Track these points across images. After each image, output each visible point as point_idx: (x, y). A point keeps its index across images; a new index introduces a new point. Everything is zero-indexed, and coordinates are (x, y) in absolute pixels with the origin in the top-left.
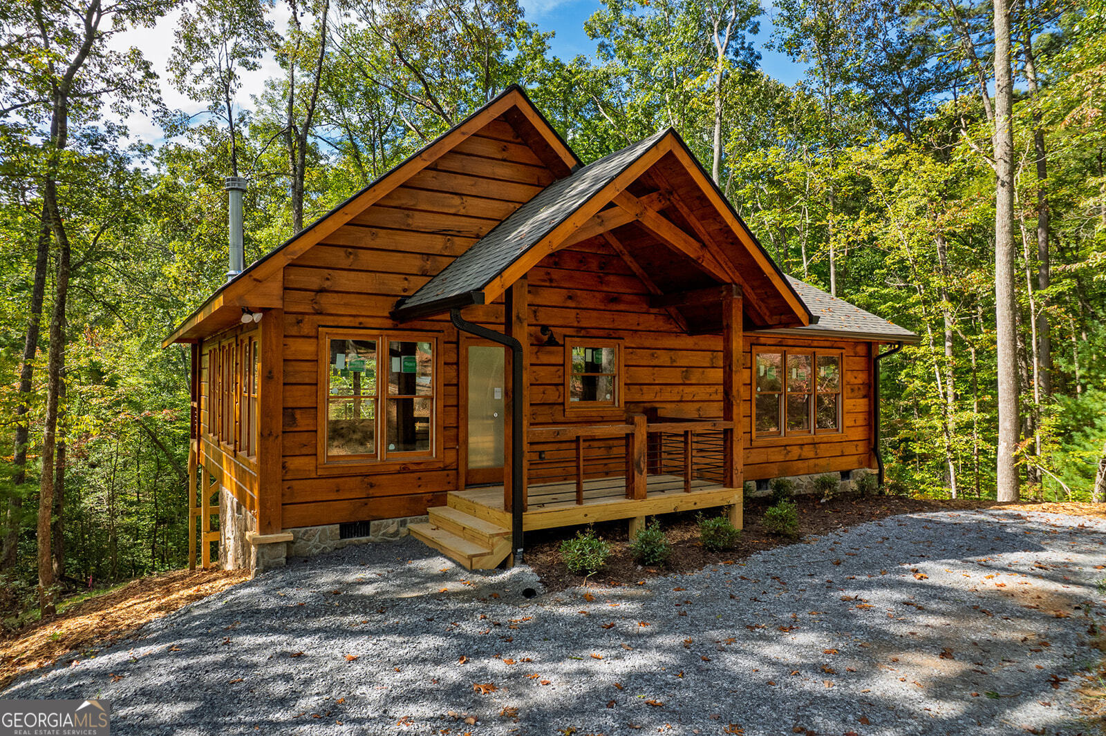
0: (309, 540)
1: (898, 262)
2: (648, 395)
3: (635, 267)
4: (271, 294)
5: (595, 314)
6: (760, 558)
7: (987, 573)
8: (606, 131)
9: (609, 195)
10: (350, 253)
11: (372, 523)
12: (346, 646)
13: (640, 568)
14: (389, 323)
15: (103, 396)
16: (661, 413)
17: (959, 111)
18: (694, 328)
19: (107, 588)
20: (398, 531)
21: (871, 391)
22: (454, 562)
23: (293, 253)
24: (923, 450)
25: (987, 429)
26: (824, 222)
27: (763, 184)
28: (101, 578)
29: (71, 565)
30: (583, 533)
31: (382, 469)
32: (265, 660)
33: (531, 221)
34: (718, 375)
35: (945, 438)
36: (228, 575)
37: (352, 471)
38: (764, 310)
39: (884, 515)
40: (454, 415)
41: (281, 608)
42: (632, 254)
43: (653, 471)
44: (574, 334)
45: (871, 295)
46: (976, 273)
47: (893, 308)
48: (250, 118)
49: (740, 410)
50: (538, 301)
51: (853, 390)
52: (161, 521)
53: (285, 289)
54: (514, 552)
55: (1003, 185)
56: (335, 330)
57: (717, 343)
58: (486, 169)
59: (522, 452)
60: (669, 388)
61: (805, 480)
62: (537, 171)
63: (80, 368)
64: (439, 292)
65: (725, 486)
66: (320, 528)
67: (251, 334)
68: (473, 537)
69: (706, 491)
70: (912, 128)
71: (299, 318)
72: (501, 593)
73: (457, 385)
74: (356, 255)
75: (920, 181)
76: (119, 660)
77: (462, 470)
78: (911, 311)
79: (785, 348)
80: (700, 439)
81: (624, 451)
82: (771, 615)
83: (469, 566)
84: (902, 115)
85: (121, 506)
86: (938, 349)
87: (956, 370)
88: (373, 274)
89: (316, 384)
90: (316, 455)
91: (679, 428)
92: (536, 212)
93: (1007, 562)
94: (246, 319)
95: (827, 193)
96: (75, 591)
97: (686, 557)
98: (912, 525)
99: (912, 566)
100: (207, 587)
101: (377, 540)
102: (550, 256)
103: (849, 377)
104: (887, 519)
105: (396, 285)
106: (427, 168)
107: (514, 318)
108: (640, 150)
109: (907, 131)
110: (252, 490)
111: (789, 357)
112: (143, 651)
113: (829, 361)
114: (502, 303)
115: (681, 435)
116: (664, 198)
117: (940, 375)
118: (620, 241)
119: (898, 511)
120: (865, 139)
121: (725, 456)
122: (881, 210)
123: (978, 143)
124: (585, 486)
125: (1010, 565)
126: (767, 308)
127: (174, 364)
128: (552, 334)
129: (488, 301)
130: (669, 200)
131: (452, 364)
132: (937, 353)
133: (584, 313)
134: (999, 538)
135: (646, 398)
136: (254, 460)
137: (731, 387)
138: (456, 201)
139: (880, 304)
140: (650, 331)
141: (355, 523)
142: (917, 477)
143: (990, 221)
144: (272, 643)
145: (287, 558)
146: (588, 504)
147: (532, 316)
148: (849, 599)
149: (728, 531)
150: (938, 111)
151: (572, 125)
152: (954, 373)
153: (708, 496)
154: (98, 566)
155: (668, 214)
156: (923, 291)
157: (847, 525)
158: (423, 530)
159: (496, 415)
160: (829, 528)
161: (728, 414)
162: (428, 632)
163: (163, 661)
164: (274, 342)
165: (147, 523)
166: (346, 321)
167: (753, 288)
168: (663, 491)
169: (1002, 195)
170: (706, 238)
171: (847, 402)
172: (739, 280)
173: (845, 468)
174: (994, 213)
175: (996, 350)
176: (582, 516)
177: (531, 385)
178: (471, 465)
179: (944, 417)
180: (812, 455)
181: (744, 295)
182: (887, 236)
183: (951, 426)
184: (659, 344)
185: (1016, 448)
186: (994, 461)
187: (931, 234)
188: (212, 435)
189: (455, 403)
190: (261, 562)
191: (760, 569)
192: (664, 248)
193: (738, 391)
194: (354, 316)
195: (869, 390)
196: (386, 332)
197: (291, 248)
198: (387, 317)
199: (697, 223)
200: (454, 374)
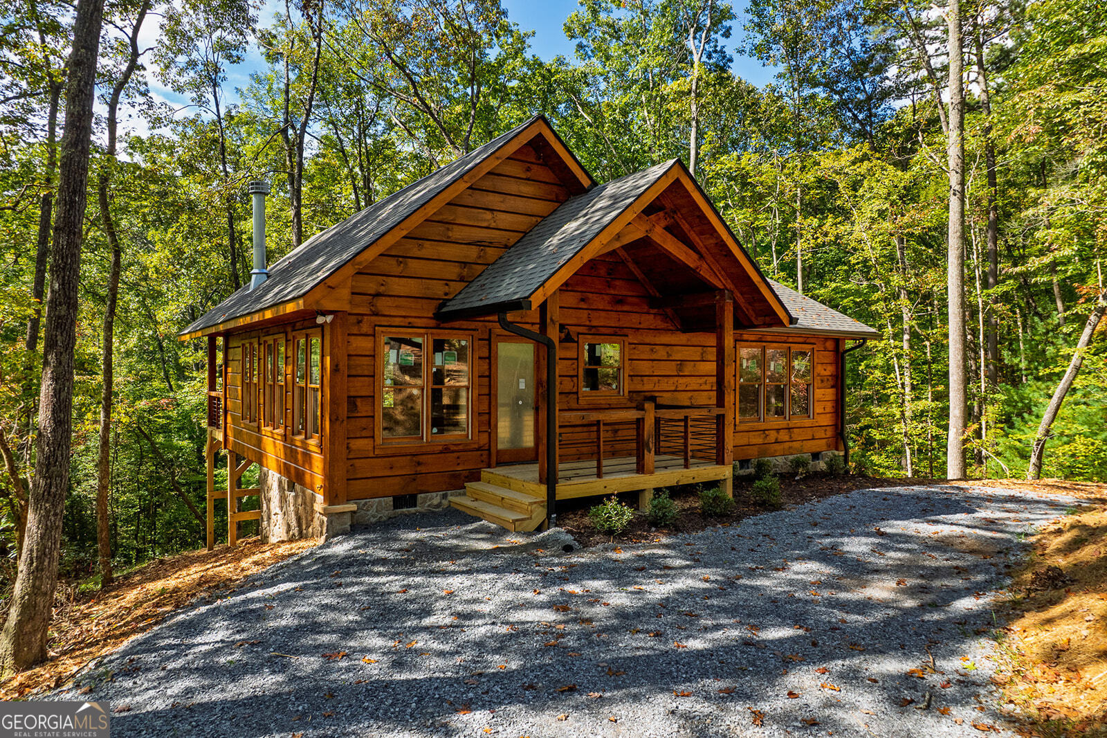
0: (368, 510)
1: (862, 262)
2: (648, 386)
3: (637, 272)
4: (341, 299)
5: (603, 314)
6: (751, 521)
8: (583, 129)
9: (629, 217)
10: (401, 262)
11: (419, 496)
13: (654, 529)
14: (432, 323)
16: (663, 401)
18: (688, 327)
20: (440, 503)
21: (838, 383)
22: (498, 525)
23: (360, 263)
24: (883, 437)
25: (940, 417)
26: (795, 224)
30: (609, 500)
31: (428, 450)
33: (558, 236)
34: (711, 367)
35: (902, 425)
37: (403, 451)
38: (751, 313)
39: (849, 490)
40: (487, 402)
43: (657, 453)
44: (586, 331)
45: (834, 291)
46: (931, 272)
47: (854, 302)
48: (237, 112)
49: (729, 398)
51: (822, 381)
53: (353, 293)
54: (549, 517)
55: (955, 194)
56: (389, 329)
57: (711, 340)
58: (513, 187)
60: (666, 379)
61: (780, 460)
62: (555, 189)
64: (482, 297)
65: (718, 464)
66: (377, 500)
67: (309, 331)
68: (512, 505)
69: (703, 468)
71: (360, 319)
72: (544, 549)
73: (489, 377)
74: (406, 264)
77: (493, 450)
78: (873, 307)
79: (765, 344)
80: (697, 423)
81: (635, 434)
83: (513, 529)
84: (865, 120)
86: (897, 342)
87: (913, 362)
88: (420, 281)
89: (373, 376)
90: (373, 437)
91: (679, 414)
92: (561, 227)
94: (320, 320)
95: (796, 195)
97: (690, 521)
98: (874, 496)
101: (423, 510)
103: (819, 369)
104: (853, 492)
105: (439, 289)
106: (467, 188)
107: (548, 320)
111: (769, 352)
113: (802, 355)
115: (681, 421)
116: (670, 216)
117: (899, 367)
118: (629, 254)
119: (862, 486)
121: (718, 438)
122: (847, 214)
124: (604, 463)
126: (753, 311)
128: (569, 333)
129: (533, 307)
130: (673, 218)
131: (485, 358)
132: (896, 347)
133: (596, 314)
135: (647, 388)
137: (723, 378)
138: (488, 215)
139: (842, 298)
140: (649, 329)
141: (405, 496)
142: (877, 461)
143: (942, 228)
145: (351, 526)
146: (607, 478)
149: (723, 500)
152: (911, 364)
153: (704, 471)
155: (673, 230)
156: (884, 289)
157: (820, 497)
158: (462, 501)
159: (520, 403)
160: (805, 499)
161: (720, 402)
164: (339, 339)
166: (397, 321)
167: (742, 294)
168: (666, 468)
169: (954, 203)
170: (703, 250)
171: (817, 391)
172: (730, 286)
173: (815, 450)
174: (947, 217)
175: (948, 344)
176: (603, 487)
178: (500, 447)
179: (902, 405)
180: (787, 438)
181: (734, 299)
183: (908, 414)
184: (658, 340)
185: (964, 432)
186: (946, 447)
187: (892, 235)
188: (246, 422)
189: (487, 392)
190: (331, 528)
191: (752, 529)
192: (666, 256)
193: (729, 382)
194: (404, 317)
195: (837, 381)
196: (430, 331)
197: (358, 259)
198: (431, 318)
199: (697, 239)
200: (486, 367)
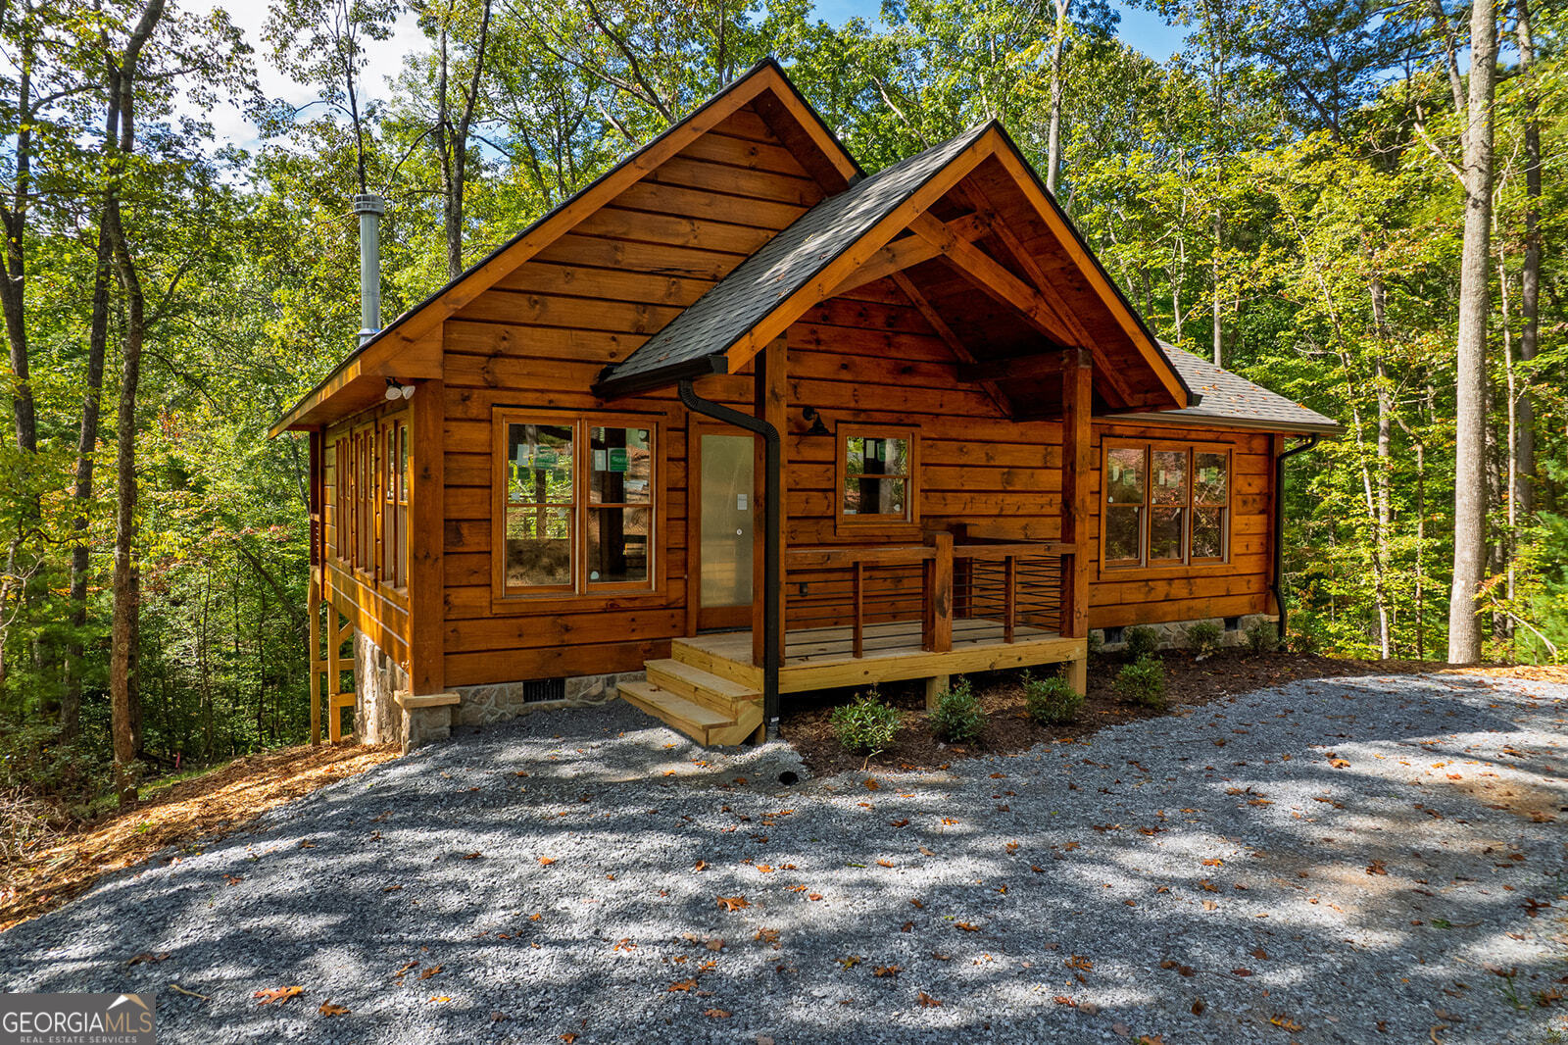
0: (481, 703)
1: (1314, 320)
2: (954, 507)
3: (936, 321)
4: (426, 360)
5: (879, 390)
6: (1111, 735)
7: (1435, 760)
8: (892, 129)
9: (905, 218)
10: (536, 302)
11: (568, 681)
12: (539, 846)
13: (942, 746)
14: (590, 401)
15: (187, 506)
16: (972, 532)
17: (1412, 96)
18: (1020, 412)
19: (200, 769)
20: (603, 692)
21: (1272, 504)
22: (683, 735)
23: (457, 301)
24: (1342, 591)
25: (1437, 562)
26: (1209, 261)
27: (1119, 204)
28: (190, 756)
29: (151, 738)
30: (864, 696)
31: (582, 606)
32: (430, 863)
33: (791, 256)
34: (1055, 478)
35: (1375, 574)
36: (370, 751)
37: (540, 609)
38: (1122, 386)
39: (1287, 680)
40: (681, 531)
41: (447, 794)
42: (933, 304)
43: (959, 614)
44: (850, 418)
45: (1271, 369)
46: (1428, 336)
47: (1303, 386)
48: (384, 111)
49: (1084, 528)
50: (799, 371)
51: (1245, 503)
52: (268, 680)
53: (446, 352)
54: (767, 723)
55: (1474, 206)
56: (516, 411)
57: (1055, 434)
58: (726, 180)
59: (778, 583)
60: (983, 497)
61: (1173, 629)
62: (799, 184)
63: (155, 468)
64: (661, 357)
65: (1062, 635)
66: (497, 686)
67: (397, 416)
68: (710, 701)
69: (1035, 642)
70: (1341, 121)
71: (466, 393)
72: (749, 777)
73: (686, 490)
74: (544, 305)
75: (1351, 201)
76: (235, 859)
77: (692, 608)
78: (1331, 391)
79: (1149, 442)
80: (1027, 568)
81: (920, 584)
82: (1127, 812)
83: (706, 741)
84: (1327, 102)
85: (215, 659)
86: (1369, 445)
87: (1394, 477)
88: (568, 332)
89: (490, 487)
90: (490, 586)
91: (998, 553)
92: (800, 242)
93: (1464, 745)
94: (392, 394)
95: (1213, 219)
96: (158, 773)
97: (1007, 733)
98: (1327, 693)
99: (1328, 749)
100: (343, 766)
101: (574, 704)
102: (818, 306)
103: (1240, 483)
104: (1291, 685)
105: (600, 347)
106: (643, 180)
107: (768, 395)
108: (949, 152)
109: (1334, 126)
110: (401, 633)
111: (1156, 455)
112: (265, 847)
113: (1212, 461)
114: (748, 374)
115: (1001, 564)
116: (983, 223)
117: (1371, 484)
118: (918, 286)
119: (1307, 675)
120: (1270, 139)
121: (1062, 593)
122: (1291, 244)
123: (1441, 144)
124: (865, 632)
125: (1468, 749)
126: (1126, 383)
127: (283, 462)
128: (819, 419)
129: (732, 369)
130: (989, 225)
131: (679, 460)
132: (1367, 452)
133: (868, 390)
134: (1451, 713)
135: (951, 510)
136: (404, 592)
137: (1073, 495)
138: (684, 226)
139: (1285, 380)
140: (958, 415)
141: (544, 681)
142: (1332, 628)
143: (1452, 259)
144: (439, 841)
145: (452, 728)
146: (869, 658)
147: (791, 392)
148: (1238, 793)
149: (1067, 698)
150: (1380, 96)
151: (842, 120)
152: (1389, 480)
153: (1037, 648)
154: (186, 740)
155: (987, 245)
156: (1349, 362)
157: (1234, 692)
158: (639, 691)
159: (739, 532)
160: (1209, 696)
161: (1068, 533)
162: (650, 828)
163: (294, 861)
164: (431, 428)
165: (250, 684)
166: (530, 398)
167: (1107, 354)
168: (974, 641)
169: (1473, 220)
170: (1041, 281)
171: (1236, 519)
172: (1088, 342)
173: (1231, 612)
174: (1460, 247)
175: (1454, 449)
176: (861, 673)
177: (789, 490)
178: (705, 603)
179: (1374, 543)
180: (1184, 593)
181: (1094, 364)
182: (1300, 282)
183: (1383, 557)
184: (971, 433)
185: (1478, 589)
186: (1445, 608)
187: (1364, 279)
188: (341, 559)
189: (682, 515)
190: (416, 732)
191: (1111, 749)
192: (980, 295)
193: (1083, 501)
194: (542, 391)
195: (1269, 503)
196: (585, 414)
197: (453, 293)
198: (587, 393)
199: (1029, 260)
200: (681, 474)
